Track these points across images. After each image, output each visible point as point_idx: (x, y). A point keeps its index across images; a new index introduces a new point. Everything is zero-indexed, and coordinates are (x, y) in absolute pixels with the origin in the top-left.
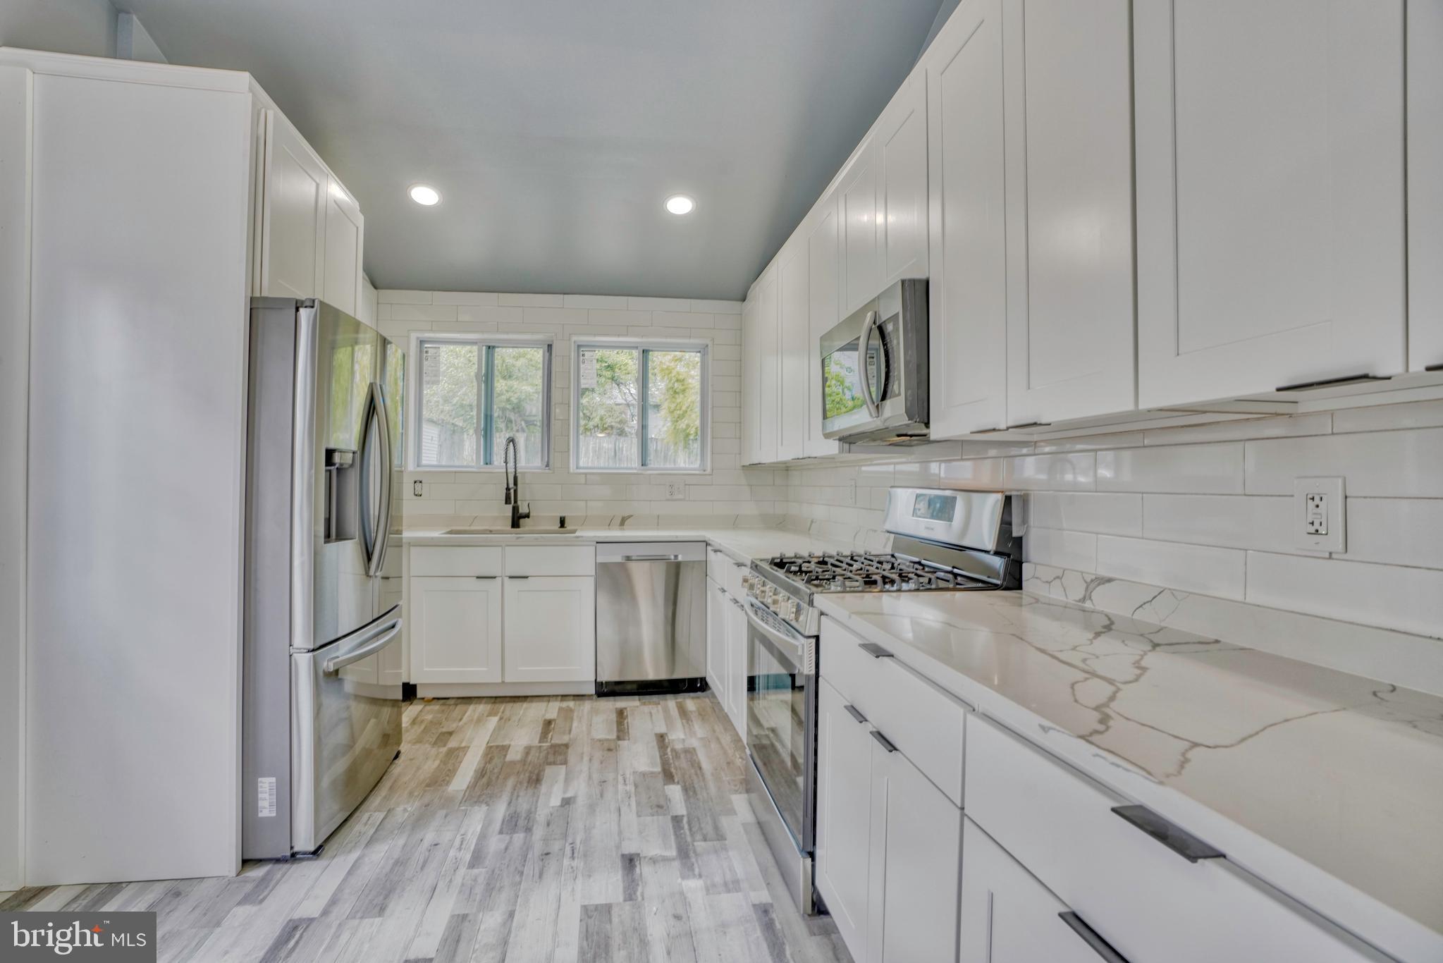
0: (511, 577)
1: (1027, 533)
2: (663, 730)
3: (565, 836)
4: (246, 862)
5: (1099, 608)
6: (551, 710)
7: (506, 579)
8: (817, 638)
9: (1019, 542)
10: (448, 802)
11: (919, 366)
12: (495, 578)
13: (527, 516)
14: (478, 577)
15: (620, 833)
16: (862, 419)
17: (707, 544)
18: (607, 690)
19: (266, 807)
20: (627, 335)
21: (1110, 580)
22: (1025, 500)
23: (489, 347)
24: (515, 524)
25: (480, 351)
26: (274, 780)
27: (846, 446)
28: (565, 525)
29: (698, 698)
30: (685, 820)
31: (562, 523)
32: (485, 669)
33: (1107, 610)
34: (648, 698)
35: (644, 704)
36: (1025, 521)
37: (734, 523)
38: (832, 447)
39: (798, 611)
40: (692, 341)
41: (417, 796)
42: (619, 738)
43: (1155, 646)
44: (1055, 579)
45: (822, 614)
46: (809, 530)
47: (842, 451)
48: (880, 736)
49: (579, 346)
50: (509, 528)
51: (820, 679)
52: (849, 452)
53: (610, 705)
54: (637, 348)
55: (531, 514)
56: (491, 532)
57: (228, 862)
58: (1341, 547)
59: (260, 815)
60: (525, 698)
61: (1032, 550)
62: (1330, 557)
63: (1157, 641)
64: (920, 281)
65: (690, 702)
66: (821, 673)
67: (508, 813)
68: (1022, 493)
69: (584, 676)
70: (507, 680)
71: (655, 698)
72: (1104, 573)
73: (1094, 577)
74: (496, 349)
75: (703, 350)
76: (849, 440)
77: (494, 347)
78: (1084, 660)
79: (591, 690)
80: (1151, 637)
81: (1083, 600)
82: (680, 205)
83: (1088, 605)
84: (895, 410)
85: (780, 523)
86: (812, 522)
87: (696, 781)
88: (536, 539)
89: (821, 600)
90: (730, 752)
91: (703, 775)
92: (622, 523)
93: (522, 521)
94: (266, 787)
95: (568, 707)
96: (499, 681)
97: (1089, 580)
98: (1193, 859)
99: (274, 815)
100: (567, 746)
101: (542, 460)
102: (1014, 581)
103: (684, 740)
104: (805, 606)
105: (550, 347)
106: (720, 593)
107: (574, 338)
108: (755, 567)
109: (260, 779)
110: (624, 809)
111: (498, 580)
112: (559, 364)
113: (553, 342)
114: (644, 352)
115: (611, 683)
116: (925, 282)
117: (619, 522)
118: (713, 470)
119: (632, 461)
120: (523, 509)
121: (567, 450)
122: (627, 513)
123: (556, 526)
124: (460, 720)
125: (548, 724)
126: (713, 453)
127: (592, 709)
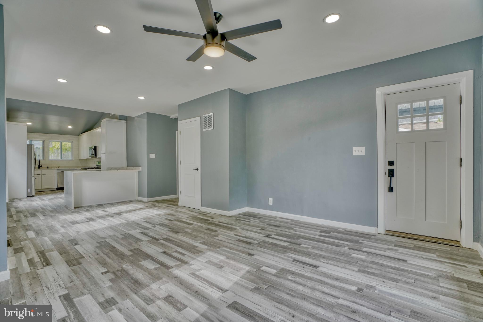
4: (28, 197)
7: (42, 175)
12: (40, 175)
13: (41, 167)
14: (37, 175)
16: (92, 156)
17: (74, 169)
19: (29, 191)
20: (59, 140)
25: (30, 141)
32: (38, 187)
40: (70, 141)
47: (91, 158)
49: (49, 141)
55: (43, 166)
57: (26, 197)
60: (45, 191)
75: (72, 142)
77: (32, 141)
79: (56, 189)
82: (70, 127)
88: (47, 170)
93: (40, 167)
94: (29, 190)
96: (41, 188)
101: (43, 158)
105: (44, 141)
112: (45, 144)
113: (45, 140)
114: (61, 142)
115: (59, 188)
116: (96, 146)
117: (58, 167)
118: (74, 160)
119: (60, 158)
120: (40, 165)
121: (48, 157)
122: (59, 166)
123: (47, 168)
125: (52, 192)
126: (74, 157)
127: (57, 191)
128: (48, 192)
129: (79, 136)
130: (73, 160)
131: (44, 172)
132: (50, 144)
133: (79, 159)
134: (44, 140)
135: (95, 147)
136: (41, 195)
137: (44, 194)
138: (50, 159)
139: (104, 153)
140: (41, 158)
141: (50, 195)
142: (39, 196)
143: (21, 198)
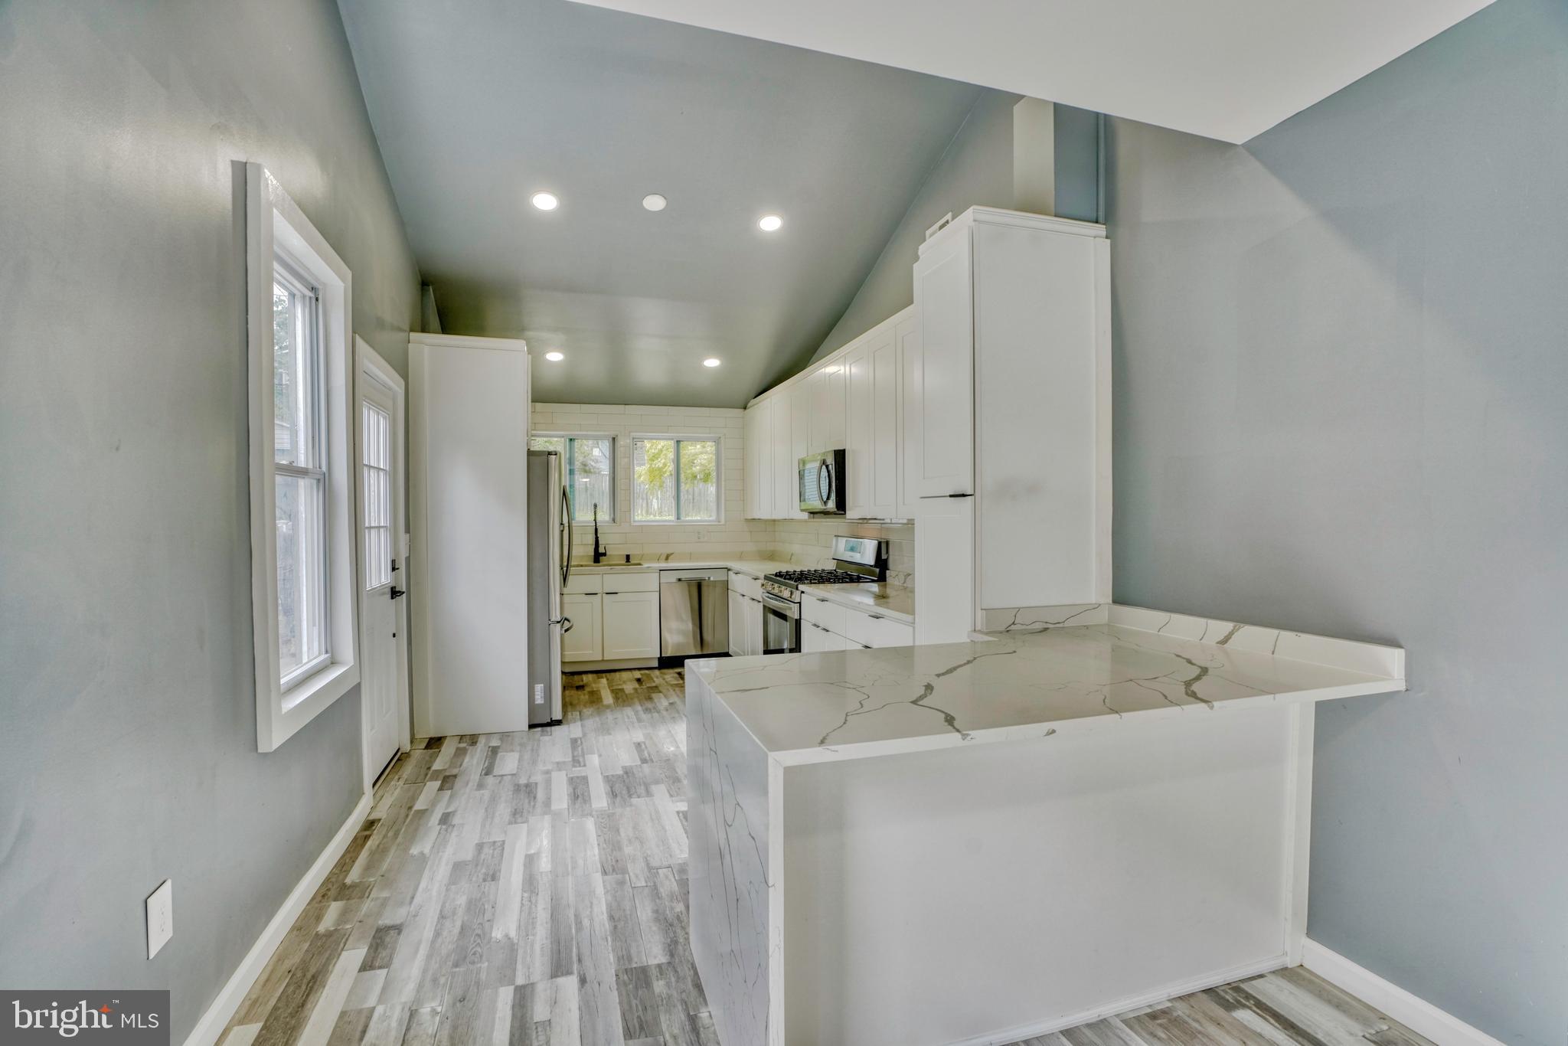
0: (607, 593)
1: (889, 557)
4: (532, 726)
6: (637, 674)
7: (604, 595)
8: (800, 603)
9: (886, 561)
10: (608, 707)
12: (597, 594)
13: (604, 554)
14: (587, 594)
16: (818, 505)
17: (729, 570)
18: (665, 663)
19: (539, 699)
20: (669, 432)
21: (910, 574)
22: (887, 543)
23: (571, 440)
24: (596, 560)
25: (565, 441)
26: (542, 685)
27: (812, 517)
28: (630, 561)
31: (628, 557)
32: (591, 652)
36: (888, 552)
37: (741, 557)
38: (805, 515)
39: (792, 593)
40: (710, 436)
41: (589, 706)
44: (896, 576)
45: (803, 592)
47: (809, 518)
48: (824, 629)
49: (633, 438)
50: (592, 563)
51: (801, 620)
53: (671, 672)
54: (672, 439)
55: (608, 553)
56: (582, 566)
57: (524, 725)
59: (536, 703)
60: (614, 671)
61: (889, 564)
64: (841, 450)
66: (802, 617)
67: (644, 709)
68: (888, 540)
69: (652, 655)
70: (605, 659)
74: (577, 442)
75: (717, 442)
76: (813, 513)
77: (574, 440)
79: (656, 664)
81: (904, 583)
82: (712, 363)
84: (831, 504)
85: (771, 556)
88: (623, 569)
89: (801, 587)
92: (667, 558)
93: (601, 558)
94: (539, 688)
95: (645, 673)
96: (601, 659)
97: (905, 575)
99: (543, 704)
100: (656, 687)
101: (610, 515)
102: (883, 578)
104: (794, 590)
105: (614, 439)
106: (741, 597)
107: (632, 434)
108: (766, 578)
109: (536, 685)
111: (599, 596)
112: (620, 451)
113: (617, 437)
114: (678, 443)
115: (667, 659)
116: (844, 451)
117: (664, 557)
118: (726, 522)
119: (672, 518)
120: (601, 550)
121: (629, 510)
122: (669, 552)
123: (624, 562)
124: (582, 681)
125: (639, 680)
126: (726, 511)
127: (661, 673)
128: (625, 675)
129: (745, 408)
130: (723, 522)
131: (612, 581)
132: (635, 451)
133: (746, 520)
134: (613, 434)
135: (840, 456)
136: (587, 711)
137: (608, 698)
138: (636, 518)
139: (951, 496)
140: (604, 516)
141: (628, 711)
142: (581, 720)
143: (505, 736)
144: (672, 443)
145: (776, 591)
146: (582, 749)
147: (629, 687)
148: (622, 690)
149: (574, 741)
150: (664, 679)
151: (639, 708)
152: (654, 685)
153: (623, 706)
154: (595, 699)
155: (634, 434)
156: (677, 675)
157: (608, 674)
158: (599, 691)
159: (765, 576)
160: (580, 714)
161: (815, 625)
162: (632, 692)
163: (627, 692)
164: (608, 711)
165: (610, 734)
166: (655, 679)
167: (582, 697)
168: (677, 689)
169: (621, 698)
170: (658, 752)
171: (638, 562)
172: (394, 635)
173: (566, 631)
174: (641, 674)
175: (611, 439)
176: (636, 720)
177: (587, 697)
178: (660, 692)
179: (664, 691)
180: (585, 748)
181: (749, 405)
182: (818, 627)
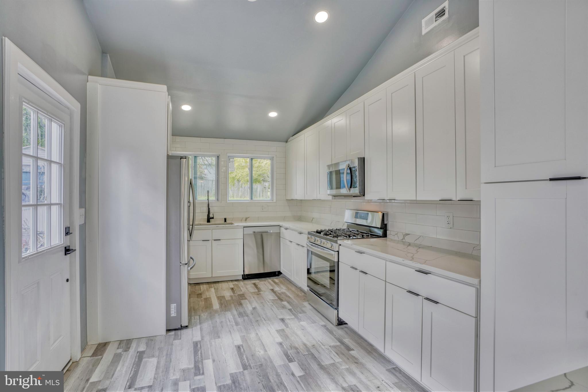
0: (214, 240)
1: (388, 223)
2: (272, 288)
3: (260, 316)
4: (168, 331)
5: (406, 241)
6: (231, 285)
7: (213, 241)
8: (338, 251)
9: (386, 225)
10: (216, 311)
11: (362, 180)
12: (209, 240)
13: (213, 218)
14: (203, 241)
15: (275, 314)
16: (343, 192)
17: (281, 227)
18: (247, 277)
19: (173, 314)
20: (247, 154)
21: (409, 234)
22: (387, 214)
23: (195, 157)
24: (208, 221)
26: (175, 305)
27: (334, 197)
28: (226, 221)
29: (277, 278)
30: (292, 309)
31: (225, 220)
32: (206, 273)
33: (409, 242)
34: (261, 279)
35: (261, 281)
36: (387, 220)
37: (284, 219)
39: (331, 245)
40: (269, 156)
41: (205, 311)
42: (259, 291)
43: (420, 248)
44: (395, 234)
45: (341, 245)
46: (312, 221)
48: (362, 272)
49: (228, 157)
50: (206, 223)
51: (339, 262)
52: (335, 199)
53: (250, 283)
54: (249, 158)
55: (214, 217)
56: (201, 225)
57: (164, 332)
58: (452, 227)
59: (171, 316)
60: (218, 282)
61: (389, 227)
62: (451, 228)
63: (420, 247)
64: (362, 158)
65: (276, 279)
66: (340, 260)
67: (238, 313)
68: (387, 213)
69: (239, 273)
70: (213, 276)
71: (263, 279)
72: (407, 233)
73: (405, 234)
74: (198, 158)
75: (272, 159)
76: (337, 196)
77: (197, 157)
78: (407, 251)
79: (241, 278)
80: (419, 246)
81: (403, 239)
83: (404, 240)
84: (356, 191)
85: (300, 219)
86: (313, 218)
87: (290, 300)
88: (223, 227)
89: (339, 242)
90: (297, 292)
91: (291, 299)
92: (246, 220)
93: (211, 220)
94: (173, 306)
95: (235, 284)
96: (211, 276)
97: (404, 234)
98: (427, 274)
99: (176, 315)
100: (243, 294)
101: (216, 197)
102: (385, 235)
103: (280, 290)
104: (333, 243)
105: (218, 157)
106: (289, 242)
108: (309, 233)
109: (171, 305)
110: (273, 309)
111: (210, 241)
112: (222, 163)
113: (220, 155)
114: (252, 159)
115: (247, 275)
116: (365, 158)
118: (277, 201)
119: (248, 198)
120: (211, 216)
121: (226, 194)
122: (247, 217)
123: (223, 222)
124: (201, 290)
125: (232, 289)
126: (276, 195)
127: (244, 284)
128: (224, 285)
129: (287, 142)
130: (275, 201)
131: (218, 233)
132: (229, 164)
133: (287, 200)
134: (217, 154)
135: (362, 161)
136: (204, 315)
137: (216, 305)
138: (230, 199)
139: (551, 180)
140: (212, 198)
141: (229, 315)
142: (200, 323)
143: (150, 340)
144: (248, 160)
145: (313, 241)
146: (201, 353)
147: (227, 294)
148: (223, 297)
149: (196, 345)
150: (247, 288)
151: (235, 312)
152: (241, 293)
153: (226, 311)
154: (208, 305)
155: (229, 154)
156: (253, 285)
157: (215, 285)
158: (210, 298)
159: (308, 232)
160: (199, 318)
161: (352, 267)
162: (230, 299)
163: (227, 299)
164: (216, 315)
165: (219, 337)
166: (242, 288)
167: (201, 303)
168: (255, 296)
169: (225, 305)
170: (252, 355)
171: (230, 222)
172: (67, 280)
173: (191, 268)
174: (233, 284)
175: (216, 157)
176: (234, 324)
177: (203, 303)
178: (246, 299)
179: (247, 298)
180: (203, 353)
181: (289, 140)
182: (356, 269)
